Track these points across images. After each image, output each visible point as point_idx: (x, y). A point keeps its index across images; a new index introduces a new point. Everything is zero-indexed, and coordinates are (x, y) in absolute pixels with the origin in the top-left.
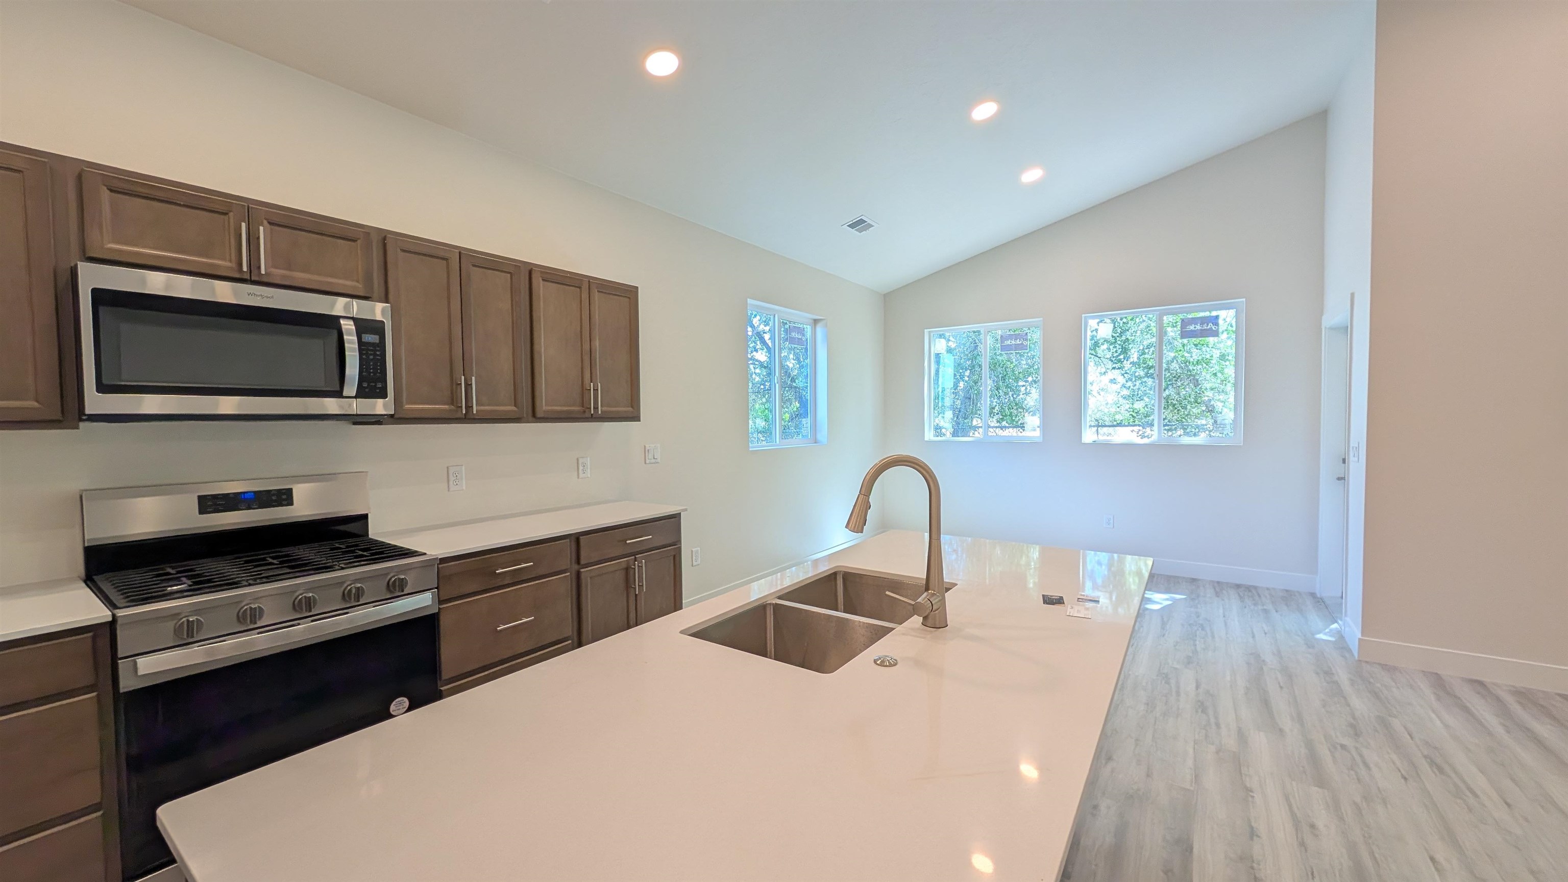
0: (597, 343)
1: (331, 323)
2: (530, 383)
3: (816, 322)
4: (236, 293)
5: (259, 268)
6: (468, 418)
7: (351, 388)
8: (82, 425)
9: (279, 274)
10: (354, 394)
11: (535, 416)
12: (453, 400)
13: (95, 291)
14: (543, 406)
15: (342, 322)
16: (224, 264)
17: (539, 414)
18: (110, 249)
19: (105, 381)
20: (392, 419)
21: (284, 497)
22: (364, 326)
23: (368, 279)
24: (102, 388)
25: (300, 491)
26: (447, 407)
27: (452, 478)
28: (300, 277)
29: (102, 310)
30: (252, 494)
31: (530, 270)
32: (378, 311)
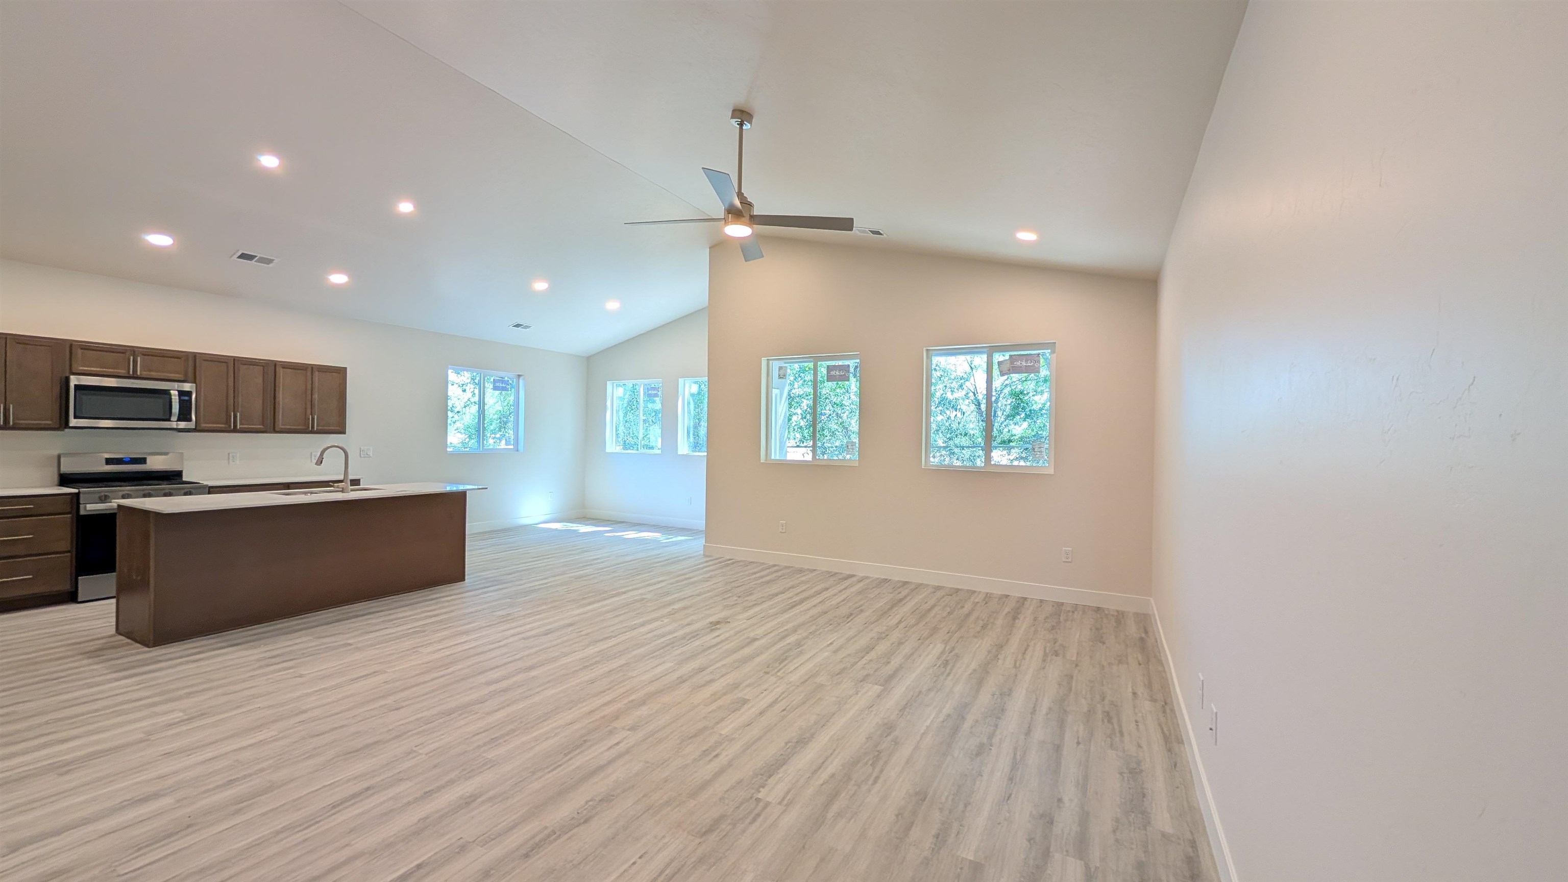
0: (316, 396)
1: (166, 393)
2: (272, 414)
3: (519, 376)
4: (118, 383)
5: (137, 372)
6: (235, 430)
7: (174, 418)
8: (67, 430)
9: (145, 374)
10: (176, 420)
11: (275, 431)
12: (228, 422)
13: (75, 385)
14: (280, 425)
15: (172, 392)
16: (122, 372)
17: (277, 429)
18: (81, 370)
19: (77, 414)
20: (195, 430)
21: (143, 461)
22: (181, 393)
23: (186, 375)
24: (75, 417)
25: (150, 459)
26: (223, 426)
27: (231, 458)
28: (154, 374)
29: (78, 392)
30: (129, 459)
31: (275, 364)
32: (187, 387)
